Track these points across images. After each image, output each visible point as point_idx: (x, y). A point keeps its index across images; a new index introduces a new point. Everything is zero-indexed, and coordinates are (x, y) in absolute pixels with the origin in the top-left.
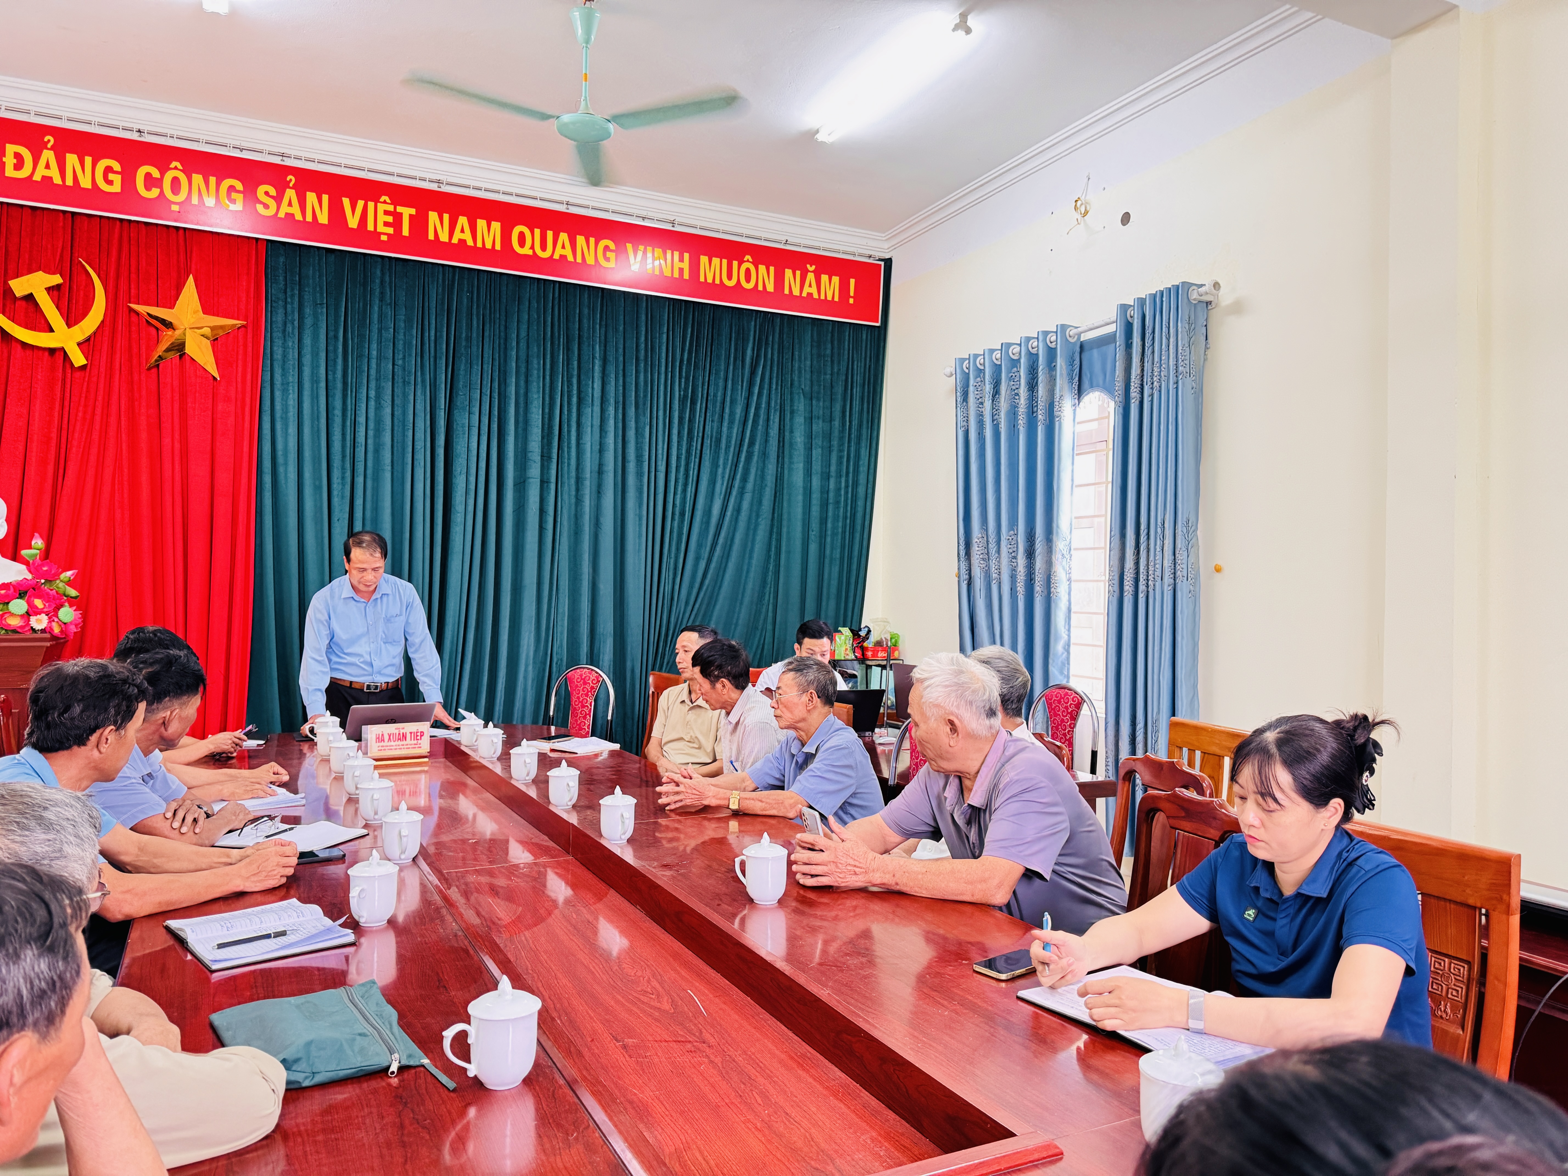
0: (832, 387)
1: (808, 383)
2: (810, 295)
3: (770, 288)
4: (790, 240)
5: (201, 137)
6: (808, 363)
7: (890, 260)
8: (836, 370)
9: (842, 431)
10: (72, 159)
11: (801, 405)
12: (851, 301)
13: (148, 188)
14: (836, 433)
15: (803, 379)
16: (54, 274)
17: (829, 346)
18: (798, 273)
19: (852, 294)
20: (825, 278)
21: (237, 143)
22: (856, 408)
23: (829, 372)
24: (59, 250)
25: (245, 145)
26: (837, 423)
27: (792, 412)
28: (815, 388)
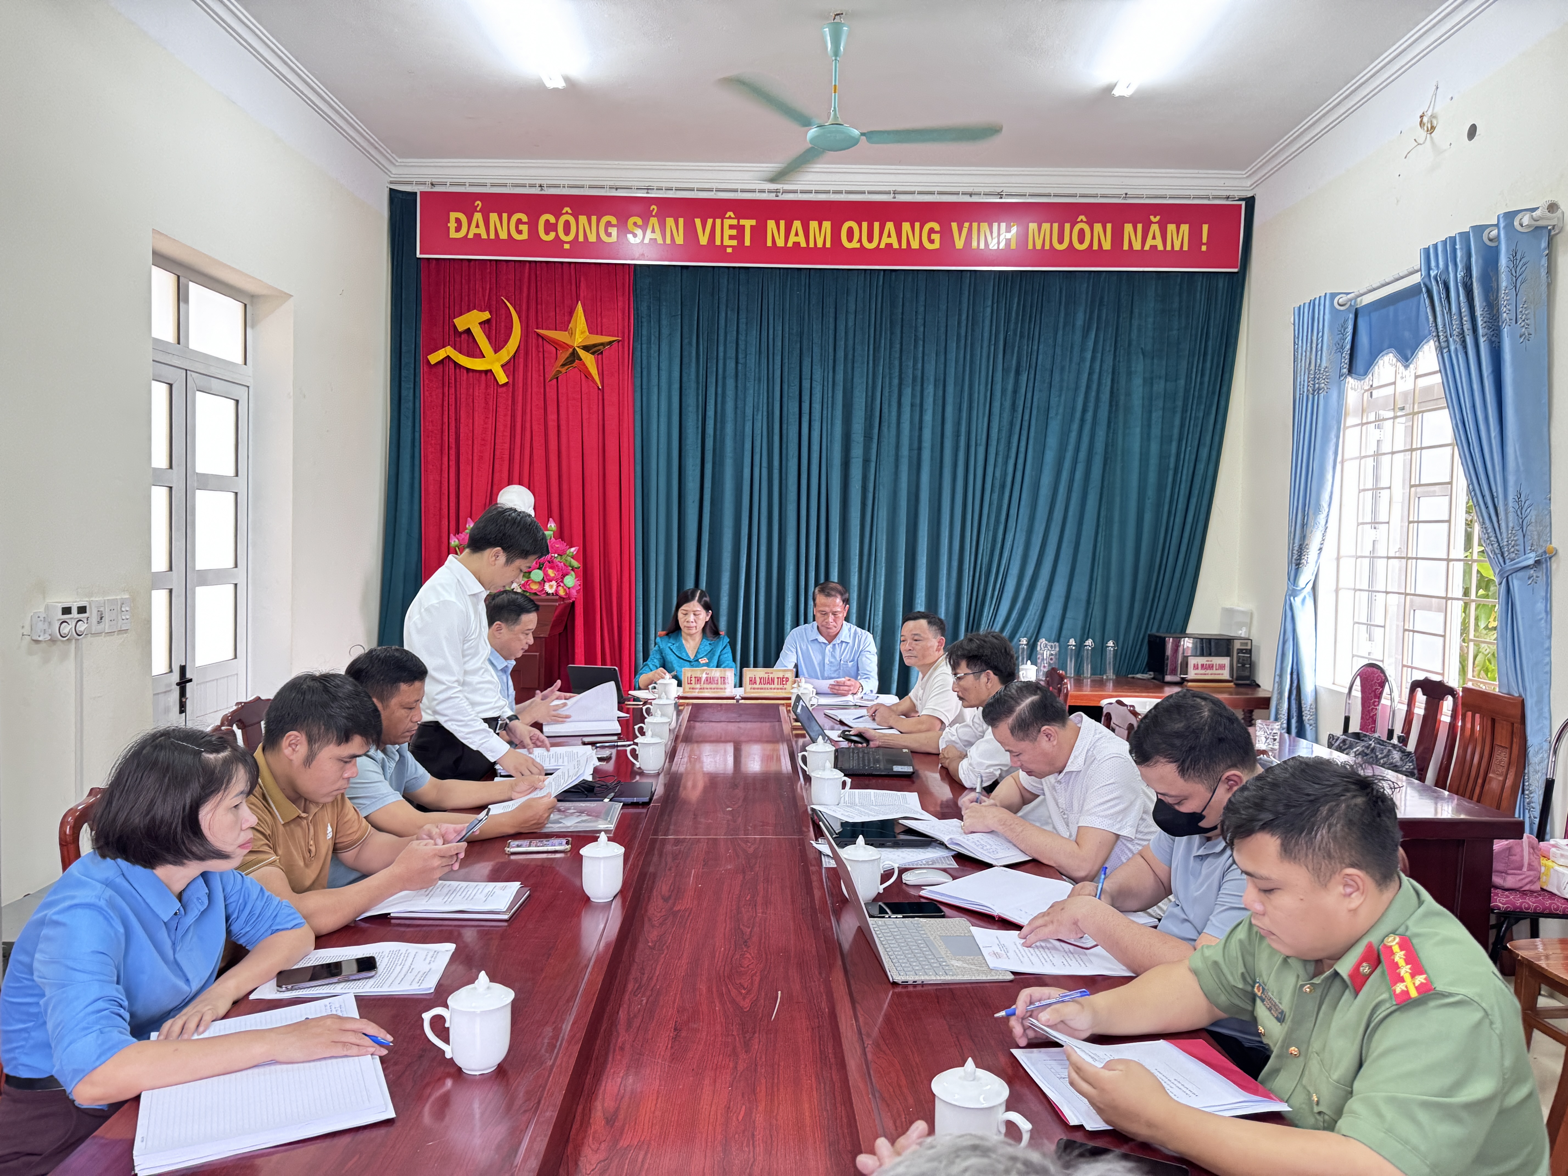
1: (1149, 341)
2: (1153, 247)
3: (1107, 246)
4: (1130, 193)
5: (585, 183)
6: (1150, 320)
7: (1252, 199)
10: (494, 217)
11: (1139, 366)
12: (1204, 248)
13: (547, 233)
15: (1143, 338)
17: (1177, 299)
18: (1140, 227)
19: (1205, 240)
20: (1171, 228)
21: (612, 185)
23: (1176, 327)
24: (488, 292)
27: (1129, 374)
28: (1158, 346)
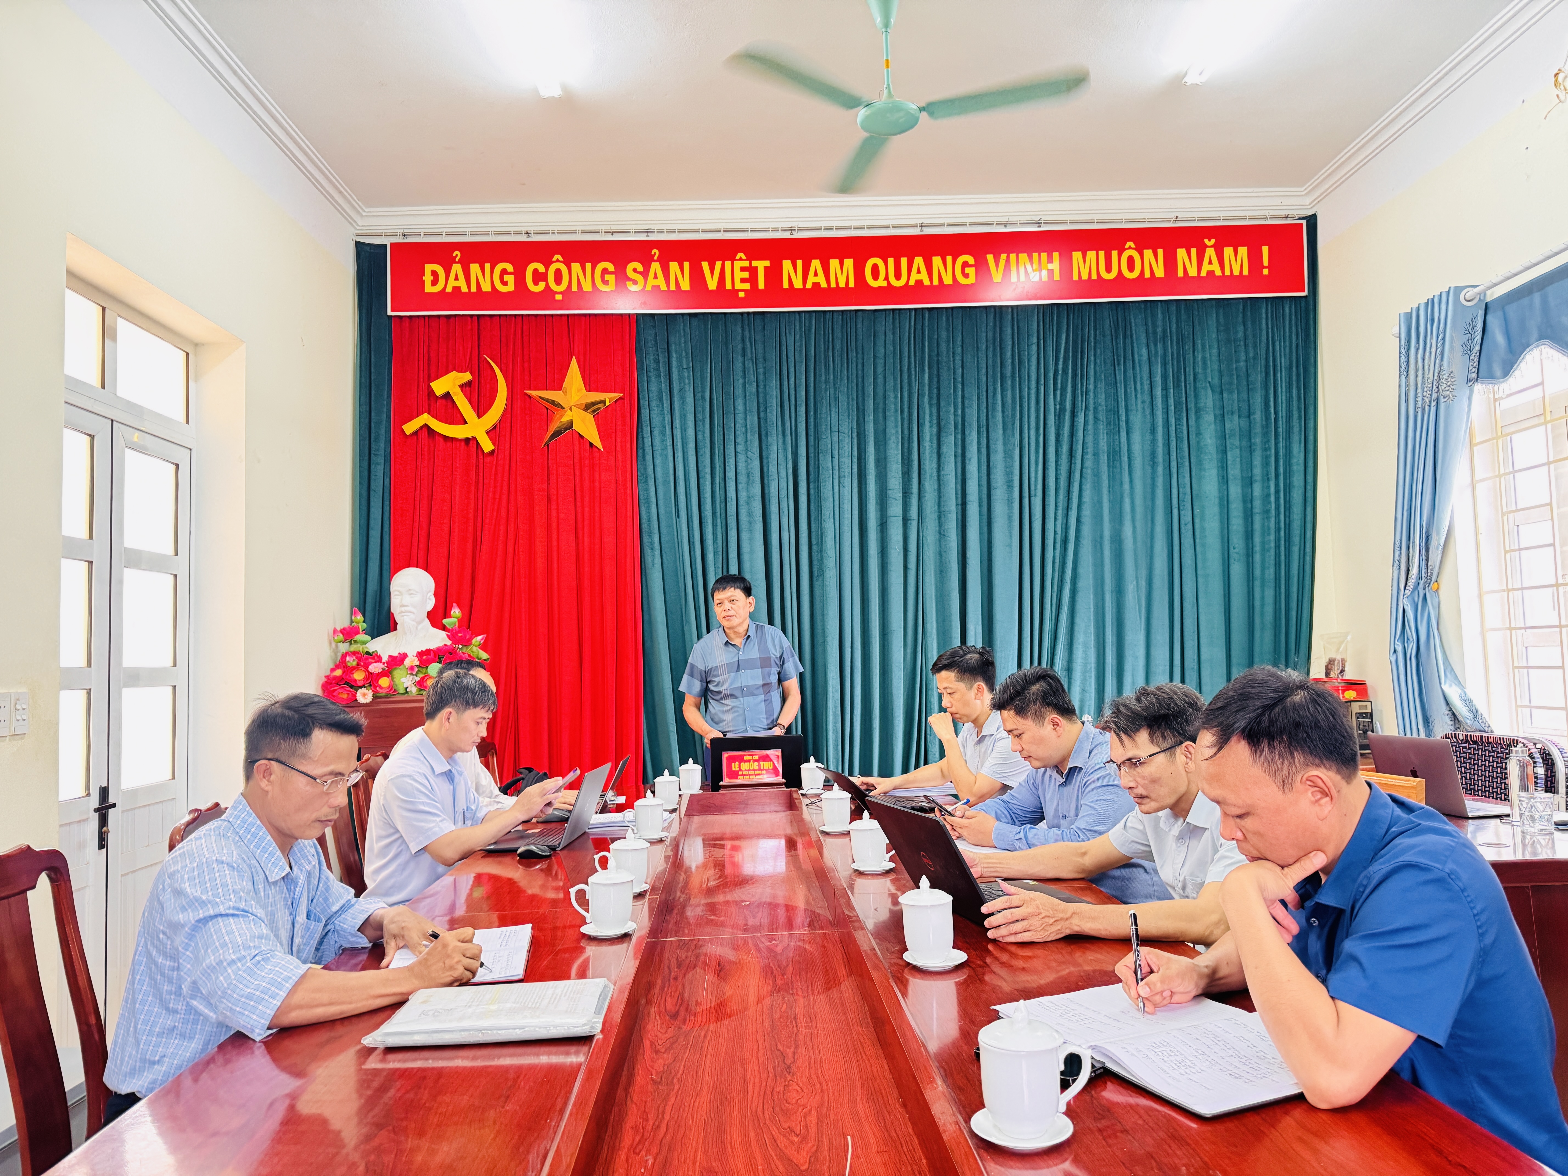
0: (1248, 375)
1: (1216, 374)
2: (1211, 273)
3: (1160, 273)
4: (1180, 216)
5: (577, 228)
6: (1215, 351)
7: (1314, 216)
8: (1251, 355)
9: (1266, 426)
10: (475, 268)
11: (1208, 400)
12: (1266, 272)
13: (536, 283)
14: (1258, 429)
15: (1209, 371)
16: (465, 372)
17: (1241, 328)
18: (1194, 251)
19: (1266, 263)
20: (1228, 251)
21: (608, 228)
22: (1282, 397)
23: (1243, 358)
24: (469, 350)
25: (614, 228)
26: (1258, 416)
27: (1198, 411)
28: (1225, 379)
